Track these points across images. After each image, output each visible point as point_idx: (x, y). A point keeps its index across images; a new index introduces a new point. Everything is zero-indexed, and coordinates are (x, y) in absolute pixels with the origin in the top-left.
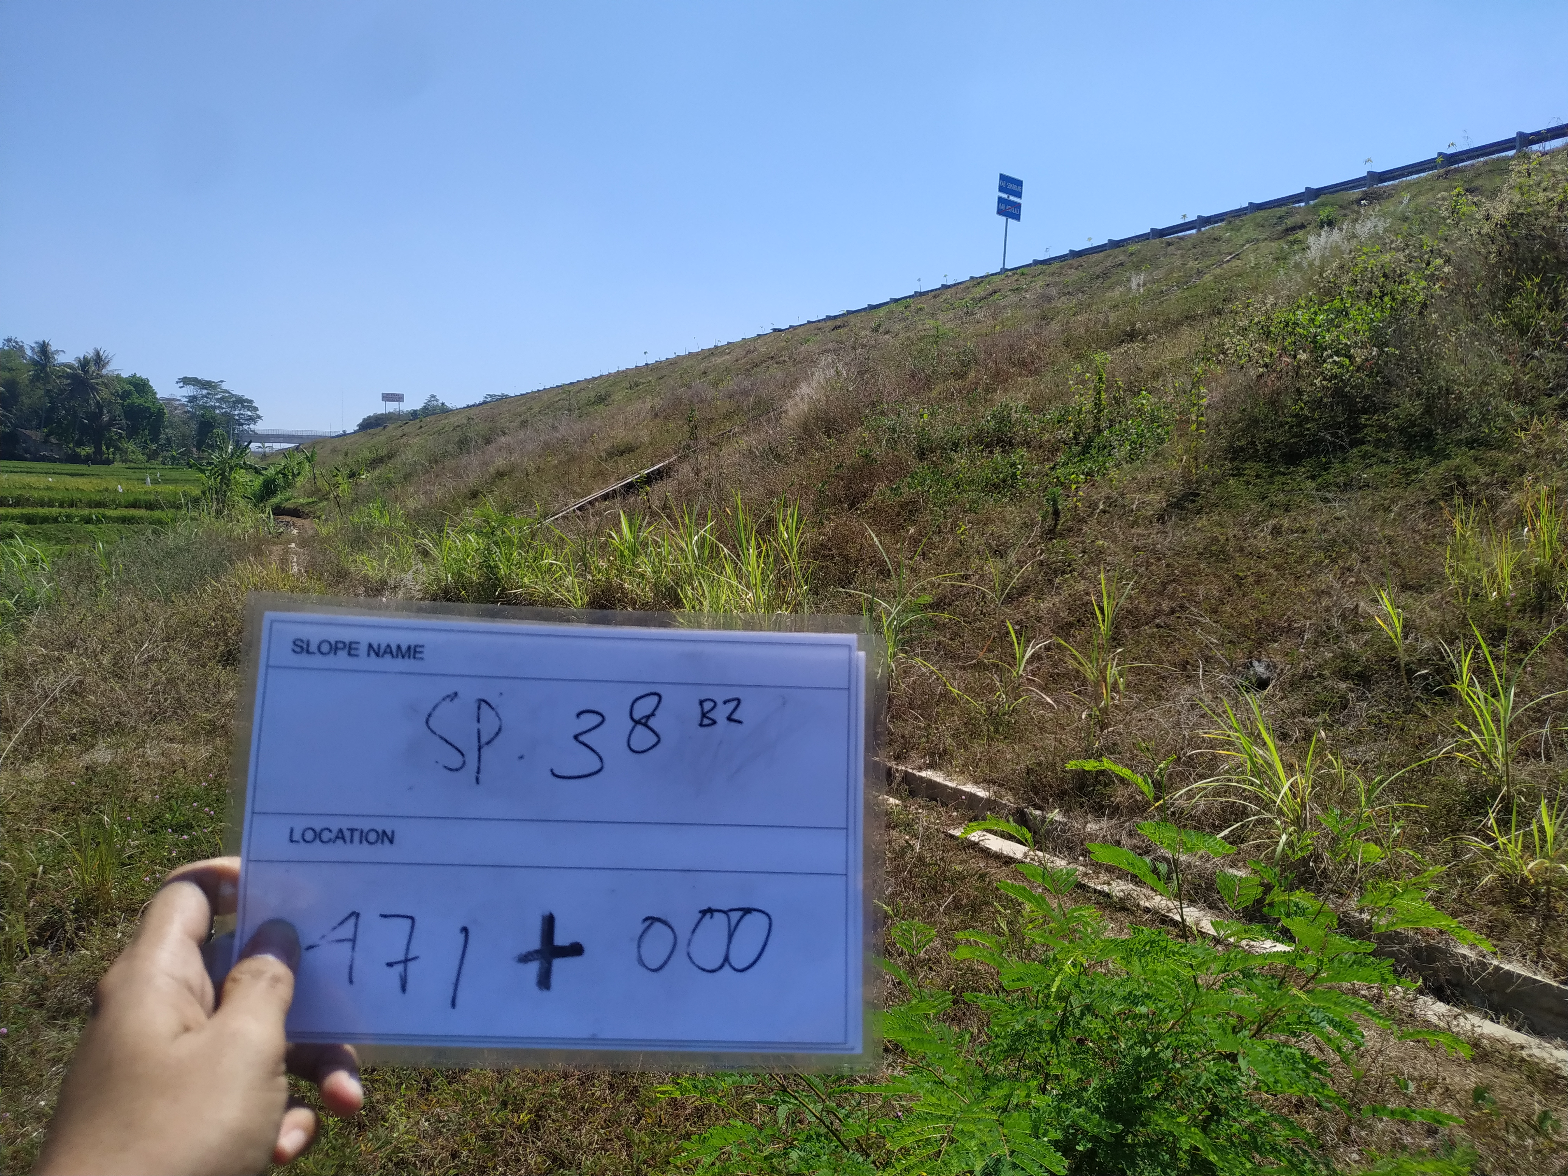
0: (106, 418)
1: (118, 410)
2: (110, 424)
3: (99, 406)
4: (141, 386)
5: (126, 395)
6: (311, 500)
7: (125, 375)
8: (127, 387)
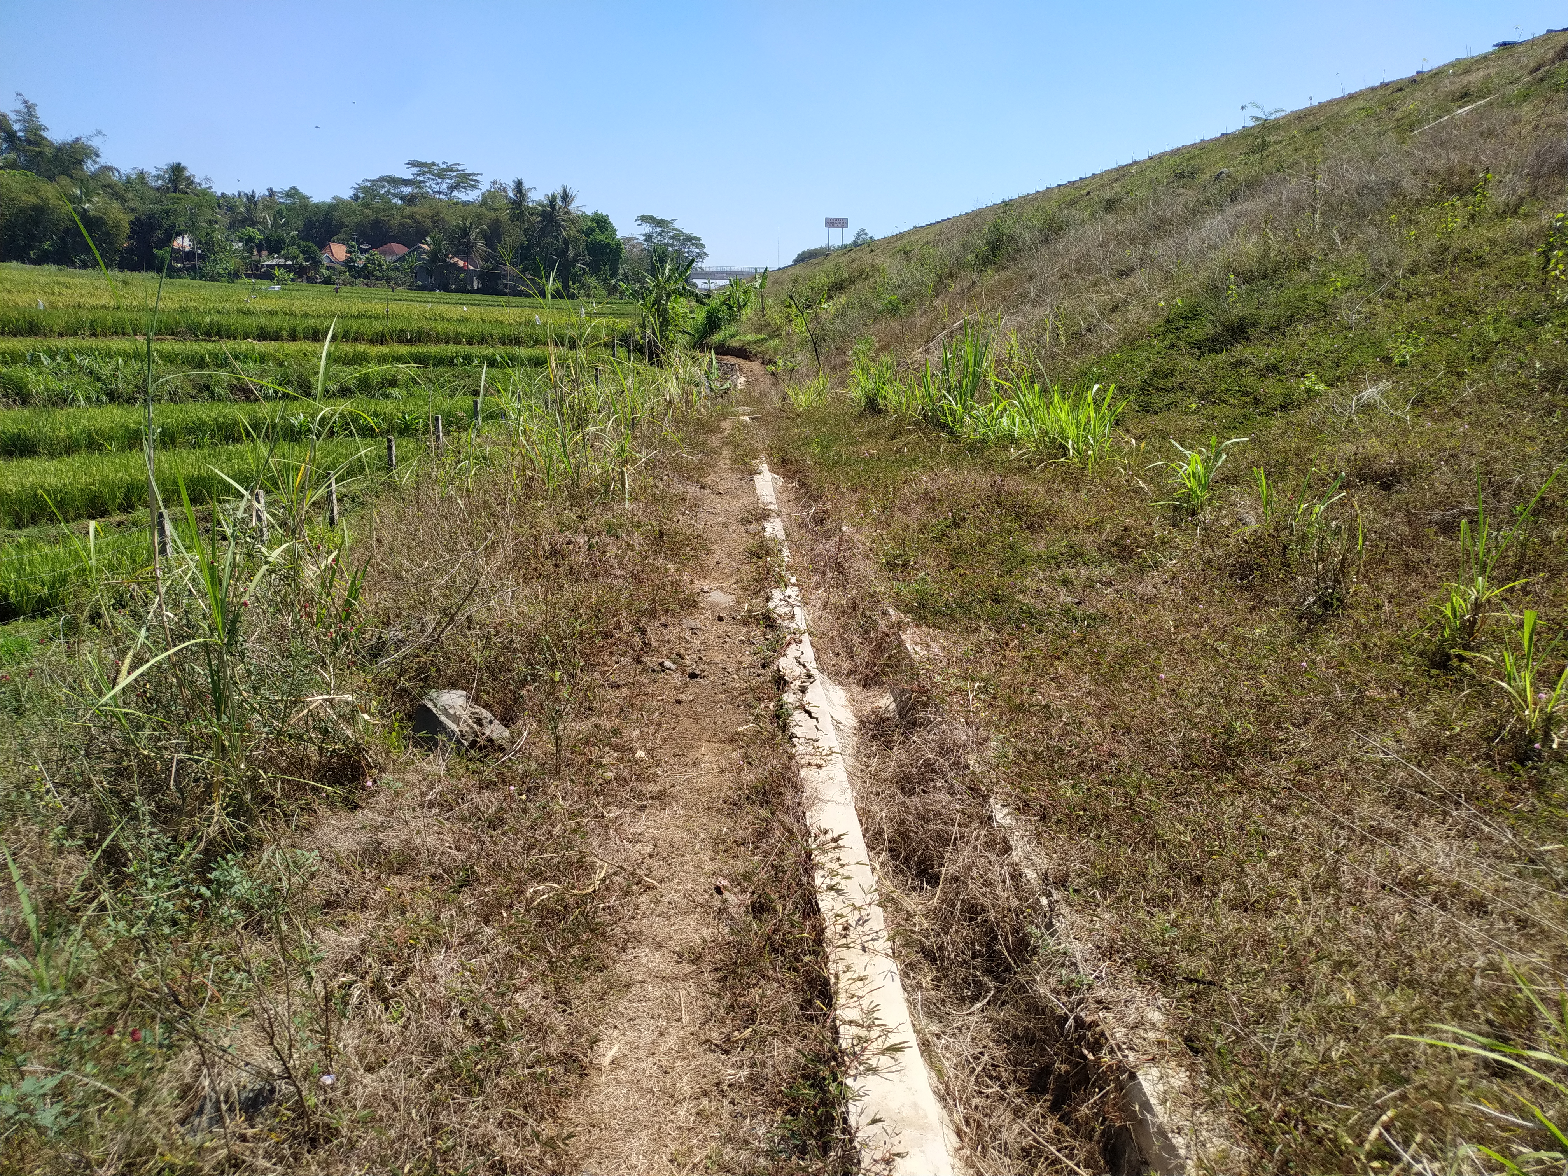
0: (571, 253)
1: (582, 246)
2: (576, 259)
3: (566, 243)
4: (602, 223)
5: (589, 232)
6: (759, 337)
7: (589, 213)
8: (590, 223)
